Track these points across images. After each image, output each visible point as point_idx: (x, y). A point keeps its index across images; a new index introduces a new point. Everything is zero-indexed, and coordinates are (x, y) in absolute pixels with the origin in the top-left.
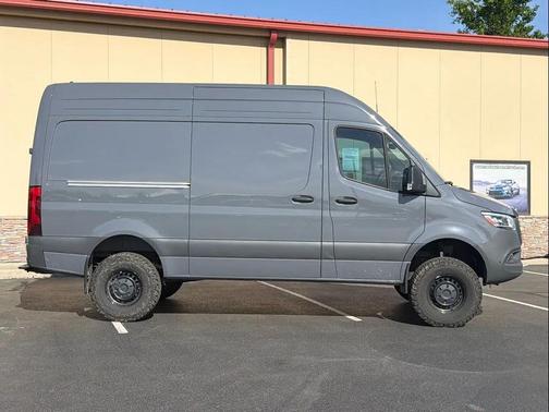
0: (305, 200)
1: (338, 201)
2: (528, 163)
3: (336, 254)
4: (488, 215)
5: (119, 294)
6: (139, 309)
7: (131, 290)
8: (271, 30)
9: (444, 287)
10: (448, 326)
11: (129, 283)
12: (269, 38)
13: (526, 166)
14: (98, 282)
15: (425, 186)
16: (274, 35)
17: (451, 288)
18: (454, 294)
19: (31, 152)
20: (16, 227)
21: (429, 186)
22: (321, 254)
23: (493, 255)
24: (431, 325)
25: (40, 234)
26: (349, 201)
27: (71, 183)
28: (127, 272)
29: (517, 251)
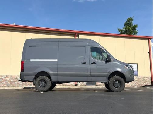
0: (84, 63)
1: (91, 63)
2: (137, 64)
3: (91, 75)
4: (126, 66)
5: (41, 85)
6: (46, 89)
7: (44, 84)
8: (75, 33)
9: (116, 83)
10: (118, 92)
11: (44, 83)
12: (75, 35)
13: (136, 65)
14: (36, 83)
15: (111, 60)
16: (76, 34)
17: (118, 83)
18: (119, 84)
19: (22, 53)
20: (15, 78)
21: (112, 60)
22: (88, 75)
23: (127, 75)
24: (114, 92)
25: (23, 72)
26: (94, 63)
27: (31, 60)
28: (43, 80)
29: (132, 75)
